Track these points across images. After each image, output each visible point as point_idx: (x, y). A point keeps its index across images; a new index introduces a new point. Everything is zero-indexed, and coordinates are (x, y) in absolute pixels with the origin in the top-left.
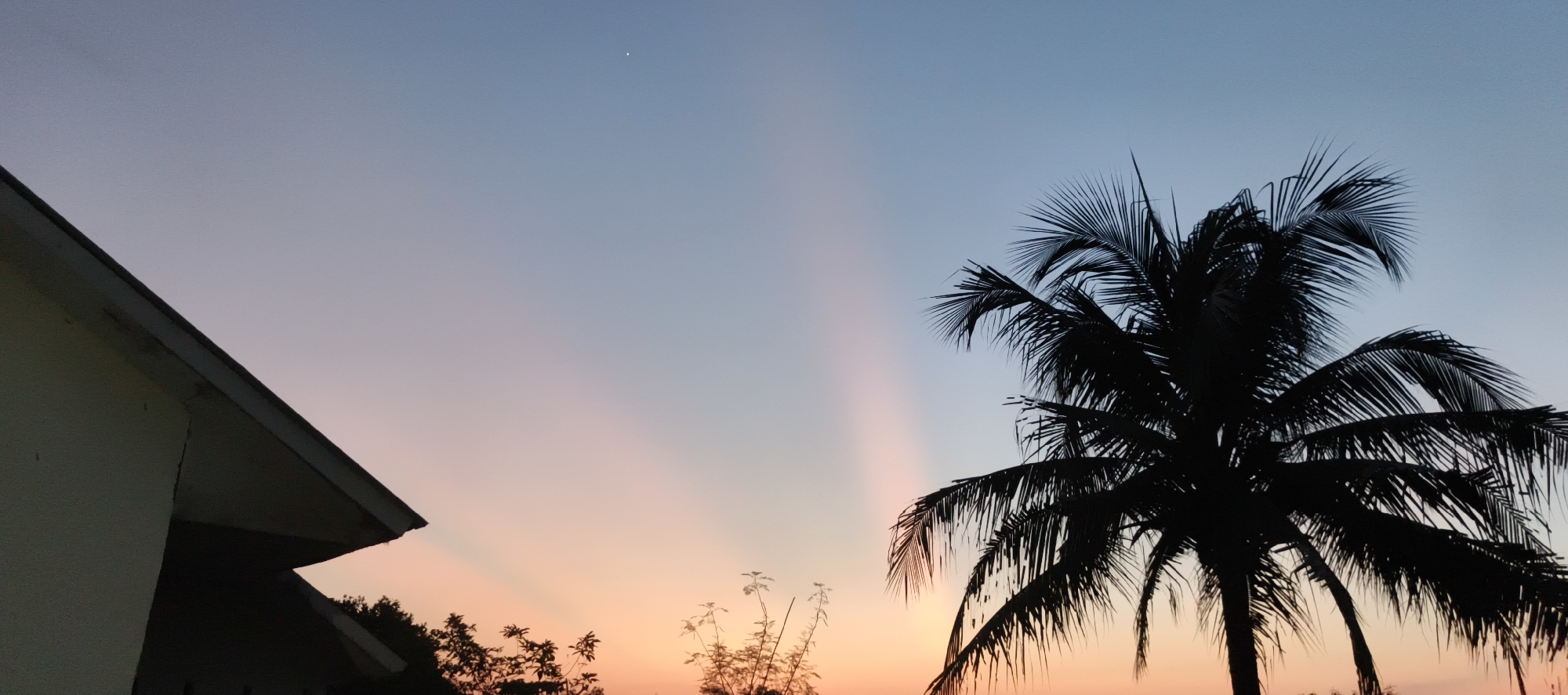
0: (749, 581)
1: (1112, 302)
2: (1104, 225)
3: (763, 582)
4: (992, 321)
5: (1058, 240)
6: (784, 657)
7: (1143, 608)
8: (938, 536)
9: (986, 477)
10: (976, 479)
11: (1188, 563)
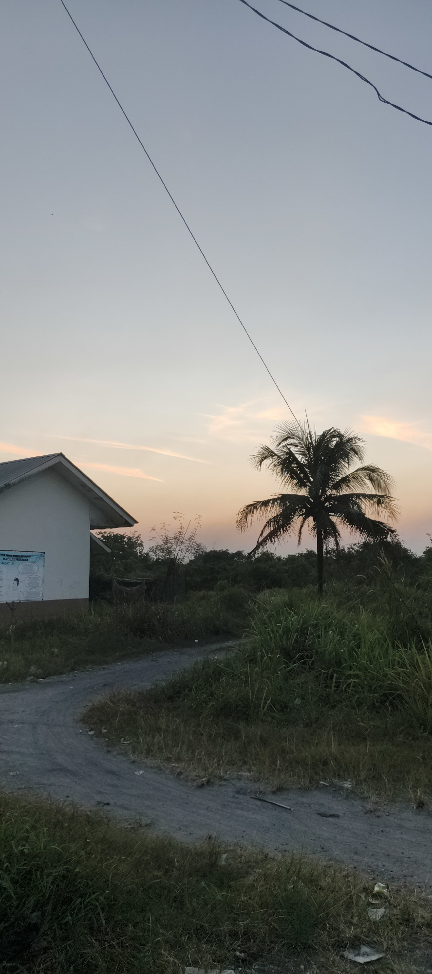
0: (176, 515)
1: (297, 454)
2: (296, 434)
3: (181, 515)
4: (268, 462)
5: (284, 436)
6: (186, 539)
7: (301, 529)
8: (250, 517)
9: (263, 501)
10: (260, 502)
11: (311, 519)
